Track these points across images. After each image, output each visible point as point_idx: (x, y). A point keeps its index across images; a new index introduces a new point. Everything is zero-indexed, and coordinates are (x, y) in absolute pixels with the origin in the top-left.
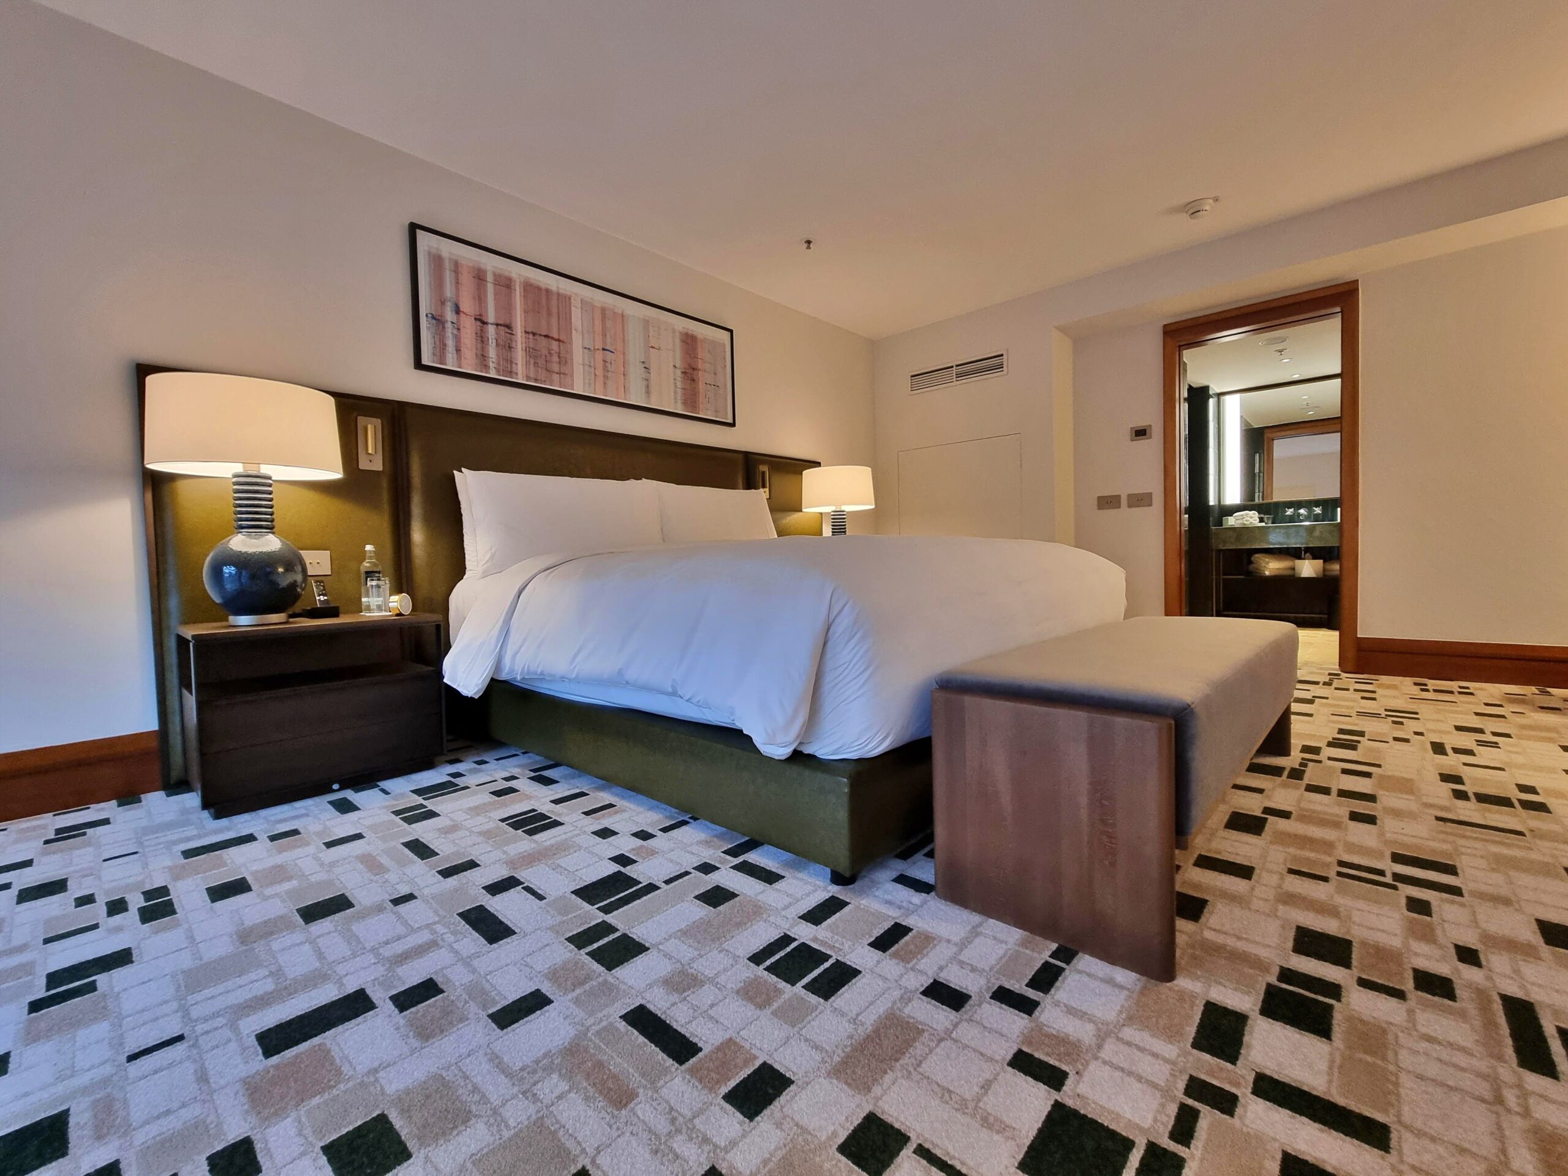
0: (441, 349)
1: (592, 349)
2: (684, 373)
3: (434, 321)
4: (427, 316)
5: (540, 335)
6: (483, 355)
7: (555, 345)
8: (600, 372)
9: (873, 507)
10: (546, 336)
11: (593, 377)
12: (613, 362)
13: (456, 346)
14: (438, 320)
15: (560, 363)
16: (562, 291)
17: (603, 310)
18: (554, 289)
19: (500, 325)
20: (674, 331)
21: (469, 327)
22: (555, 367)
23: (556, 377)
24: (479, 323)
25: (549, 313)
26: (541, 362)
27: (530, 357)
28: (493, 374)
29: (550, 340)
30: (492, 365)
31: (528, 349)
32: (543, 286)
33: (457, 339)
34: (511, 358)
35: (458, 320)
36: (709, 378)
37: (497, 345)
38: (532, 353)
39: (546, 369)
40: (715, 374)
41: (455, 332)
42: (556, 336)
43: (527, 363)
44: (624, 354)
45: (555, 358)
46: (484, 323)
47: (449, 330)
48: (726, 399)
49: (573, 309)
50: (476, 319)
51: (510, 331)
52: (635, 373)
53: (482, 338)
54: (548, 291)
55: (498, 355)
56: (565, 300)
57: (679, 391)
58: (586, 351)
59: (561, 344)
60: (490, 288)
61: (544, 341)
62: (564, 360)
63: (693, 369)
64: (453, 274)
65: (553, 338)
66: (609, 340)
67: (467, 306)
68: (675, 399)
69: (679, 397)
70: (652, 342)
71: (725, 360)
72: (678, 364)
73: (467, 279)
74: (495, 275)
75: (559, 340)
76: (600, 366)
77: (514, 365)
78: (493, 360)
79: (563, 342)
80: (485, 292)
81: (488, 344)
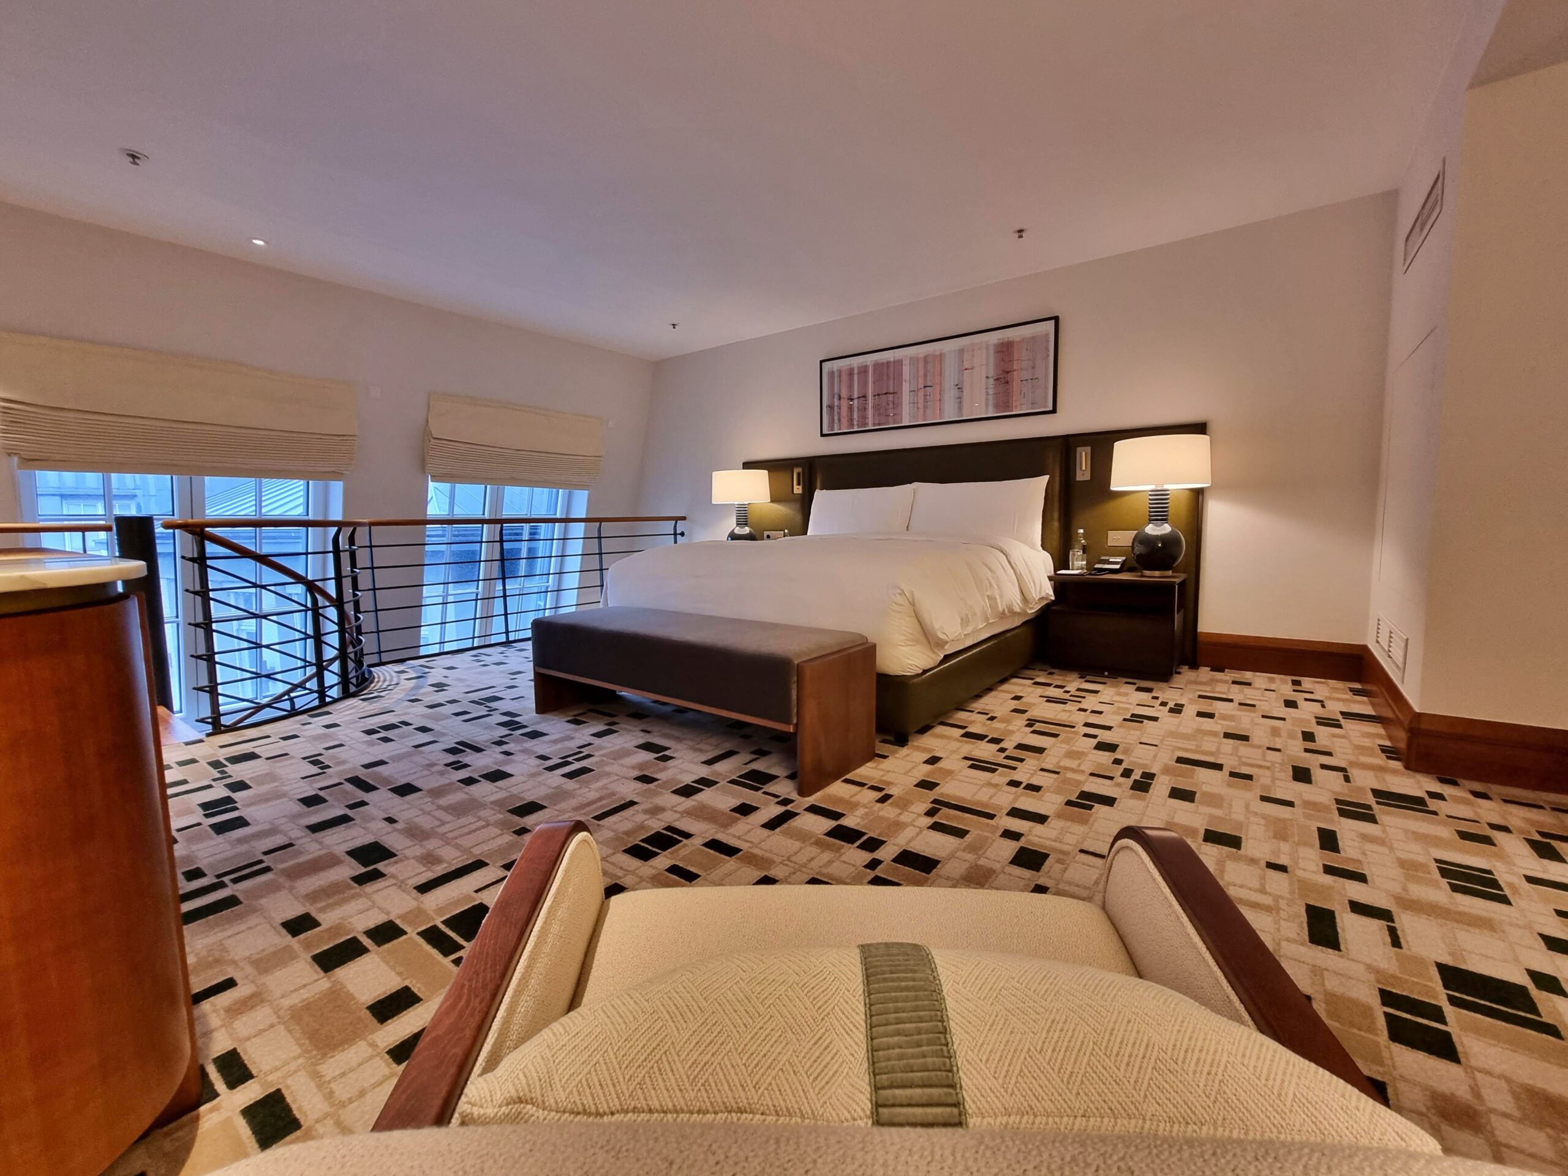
0: (832, 422)
1: (916, 388)
2: (997, 379)
3: (829, 409)
4: (826, 407)
5: (883, 394)
6: (851, 419)
7: (891, 397)
8: (921, 405)
10: (886, 394)
11: (916, 411)
12: (931, 394)
13: (839, 418)
14: (831, 407)
15: (894, 408)
16: (896, 359)
17: (926, 359)
18: (892, 359)
19: (861, 397)
20: (988, 347)
21: (845, 403)
22: (891, 412)
23: (891, 418)
25: (888, 377)
26: (882, 411)
27: (876, 410)
28: (855, 429)
29: (888, 395)
30: (855, 423)
31: (875, 406)
32: (885, 361)
33: (839, 414)
34: (865, 415)
35: (840, 403)
36: (1025, 375)
37: (858, 410)
38: (877, 408)
40: (1033, 368)
41: (839, 410)
42: (891, 390)
43: (874, 416)
44: (941, 384)
45: (891, 406)
49: (905, 366)
50: (848, 399)
51: (865, 399)
52: (950, 395)
53: (851, 408)
54: (888, 363)
55: (859, 417)
56: (899, 363)
57: (991, 397)
58: (912, 393)
60: (856, 377)
61: (886, 397)
62: (897, 405)
63: (1008, 372)
64: (839, 378)
65: (890, 393)
66: (929, 379)
67: (844, 394)
68: (987, 405)
69: (991, 403)
70: (966, 365)
71: (1047, 349)
72: (991, 374)
73: (845, 378)
74: (858, 367)
75: (894, 393)
76: (921, 401)
77: (867, 419)
78: (856, 420)
79: (896, 393)
80: (853, 380)
81: (854, 411)
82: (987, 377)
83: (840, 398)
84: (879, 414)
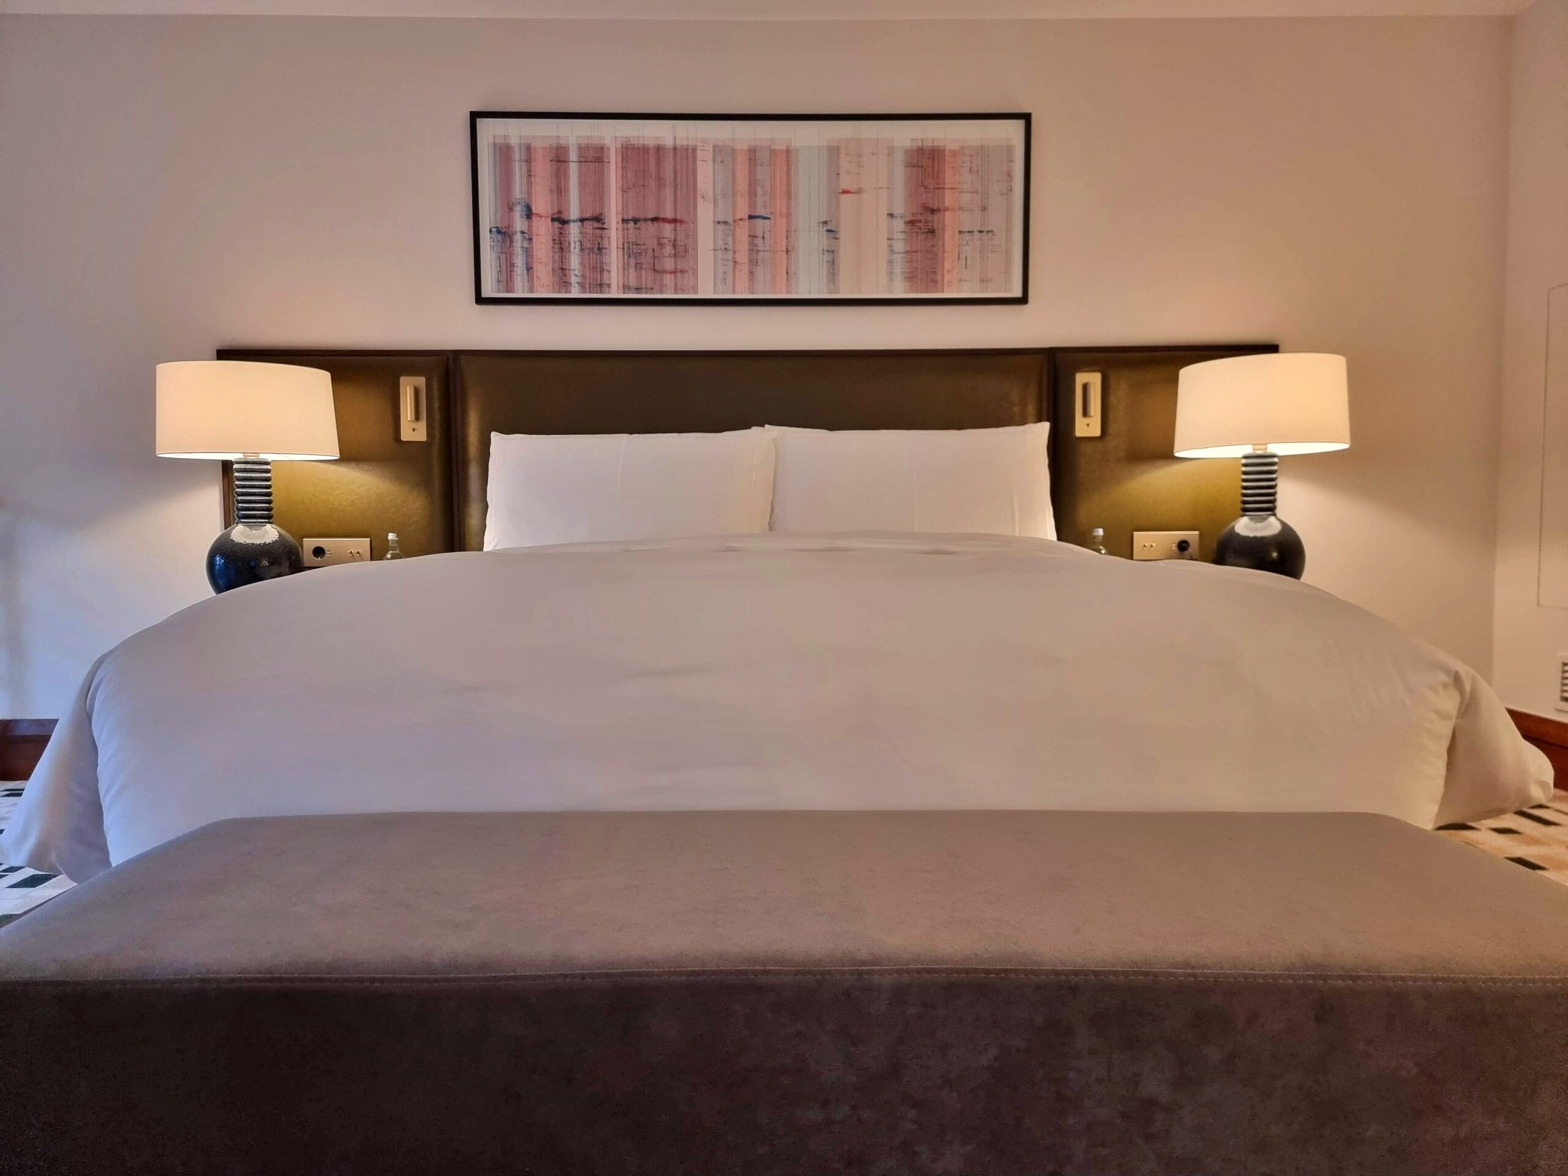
0: (508, 271)
1: (730, 221)
2: (911, 223)
3: (500, 237)
4: (491, 231)
5: (646, 220)
6: (562, 269)
7: (668, 230)
8: (743, 257)
10: (655, 219)
11: (731, 268)
12: (767, 235)
13: (527, 264)
14: (504, 234)
15: (675, 256)
16: (678, 143)
17: (752, 155)
18: (669, 142)
19: (587, 219)
20: (891, 151)
21: (543, 229)
22: (669, 264)
23: (668, 279)
24: (557, 224)
25: (660, 182)
26: (646, 260)
27: (629, 256)
28: (575, 294)
29: (662, 224)
30: (574, 280)
31: (626, 245)
32: (651, 143)
33: (528, 253)
34: (602, 263)
35: (530, 226)
36: (968, 221)
37: (582, 250)
38: (632, 251)
39: (654, 270)
40: (984, 209)
41: (526, 245)
42: (669, 214)
43: (625, 267)
44: (789, 216)
45: (668, 250)
46: (564, 222)
47: (519, 243)
48: (1008, 252)
49: (699, 164)
50: (553, 220)
51: (600, 225)
52: (810, 245)
53: (561, 245)
54: (659, 150)
55: (582, 264)
56: (686, 155)
57: (899, 259)
58: (721, 227)
59: (678, 225)
60: (573, 169)
61: (652, 228)
62: (683, 250)
63: (933, 211)
64: (524, 164)
65: (664, 220)
66: (760, 200)
67: (542, 205)
68: (891, 274)
69: (898, 269)
70: (845, 183)
71: (1009, 175)
72: (899, 208)
73: (543, 168)
74: (580, 149)
75: (674, 221)
76: (743, 246)
77: (605, 273)
78: (576, 272)
79: (681, 222)
80: (566, 176)
81: (570, 251)
82: (891, 215)
83: (529, 214)
84: (638, 266)
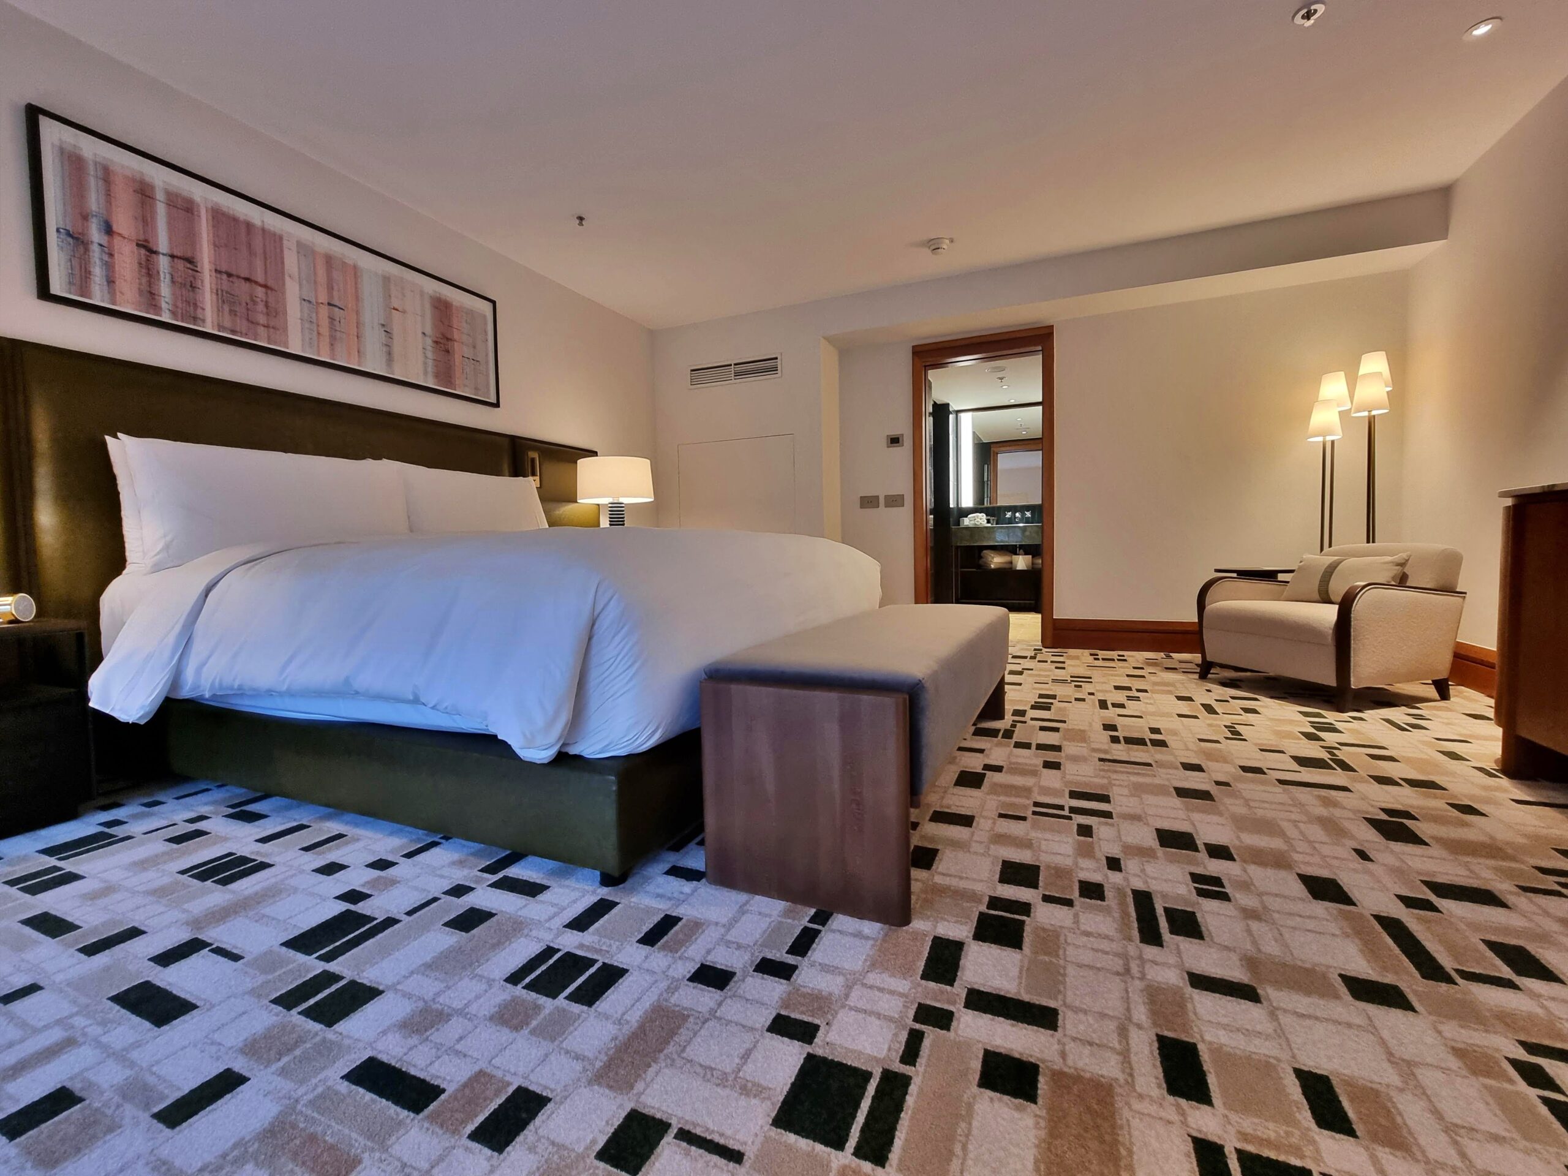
0: (81, 276)
1: (313, 300)
2: (436, 342)
3: (70, 240)
4: (58, 230)
5: (238, 277)
6: (151, 293)
7: (260, 292)
8: (325, 330)
9: (652, 500)
10: (247, 280)
11: (315, 335)
12: (343, 321)
13: (107, 276)
14: (77, 240)
15: (268, 314)
16: (266, 226)
17: (329, 260)
18: (257, 222)
19: (177, 257)
20: (422, 294)
21: (127, 250)
22: (262, 319)
23: (261, 330)
24: (143, 251)
25: (251, 252)
26: (241, 310)
27: (223, 302)
28: (166, 318)
29: (254, 286)
30: (165, 306)
31: (220, 292)
32: (242, 218)
33: (109, 267)
34: (195, 300)
35: (110, 243)
36: (467, 352)
37: (173, 281)
38: (225, 298)
39: (248, 320)
40: (474, 347)
41: (106, 258)
42: (260, 278)
43: (219, 310)
44: (357, 313)
45: (261, 307)
46: (152, 252)
47: (96, 253)
48: (487, 375)
49: (286, 252)
50: (138, 245)
51: (191, 267)
52: (373, 339)
53: (148, 270)
54: (249, 226)
55: (174, 295)
56: (276, 240)
57: (430, 363)
58: (305, 304)
59: (269, 292)
60: (161, 208)
61: (246, 286)
62: (275, 312)
63: (448, 339)
64: (101, 183)
65: (256, 283)
66: (335, 293)
67: (124, 226)
68: (425, 371)
69: (430, 369)
70: (395, 303)
71: (486, 332)
72: (428, 331)
73: (127, 194)
74: (171, 194)
75: (265, 286)
76: (325, 322)
77: (199, 311)
78: (167, 300)
79: (272, 289)
80: (153, 212)
81: (159, 279)
84: (232, 312)
